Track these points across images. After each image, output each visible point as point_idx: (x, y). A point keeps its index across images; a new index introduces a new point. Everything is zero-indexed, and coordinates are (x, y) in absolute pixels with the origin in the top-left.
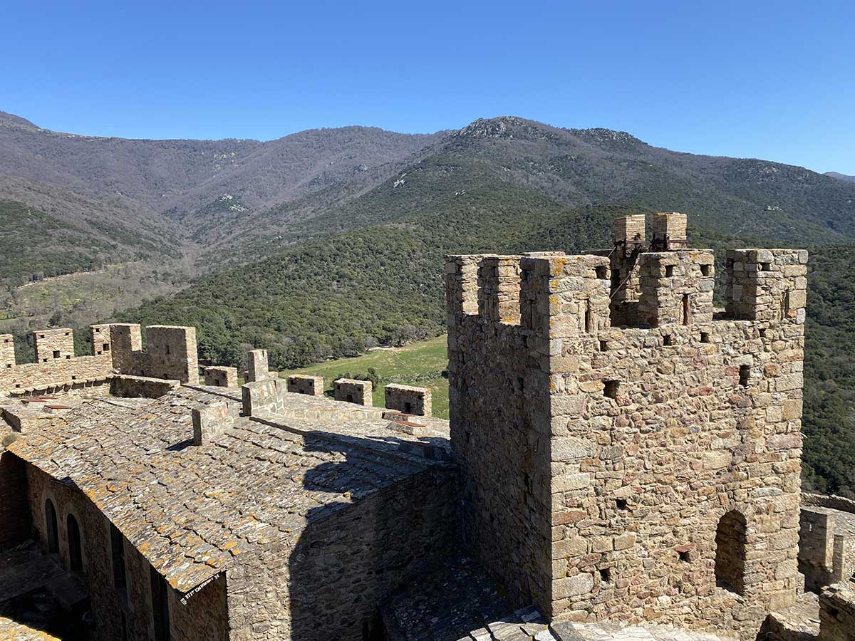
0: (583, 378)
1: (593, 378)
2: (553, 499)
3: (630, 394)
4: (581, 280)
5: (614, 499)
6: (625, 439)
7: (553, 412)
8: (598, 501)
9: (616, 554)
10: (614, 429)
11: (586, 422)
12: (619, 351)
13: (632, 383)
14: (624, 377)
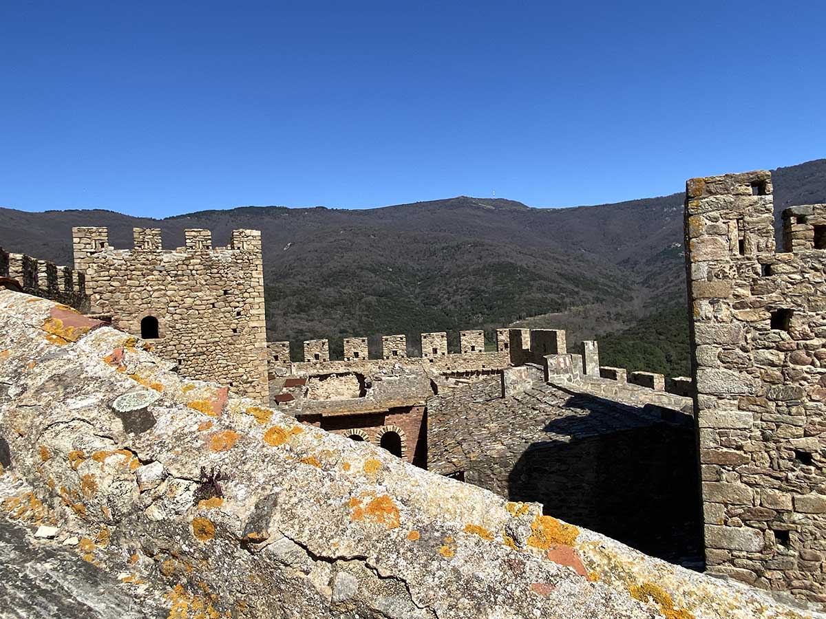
0: (738, 306)
1: (753, 306)
2: (702, 434)
3: (810, 326)
4: (731, 198)
5: (791, 449)
6: (805, 379)
7: (697, 340)
8: (766, 447)
9: (797, 517)
10: (786, 366)
11: (745, 354)
12: (790, 275)
13: (814, 314)
14: (800, 306)
